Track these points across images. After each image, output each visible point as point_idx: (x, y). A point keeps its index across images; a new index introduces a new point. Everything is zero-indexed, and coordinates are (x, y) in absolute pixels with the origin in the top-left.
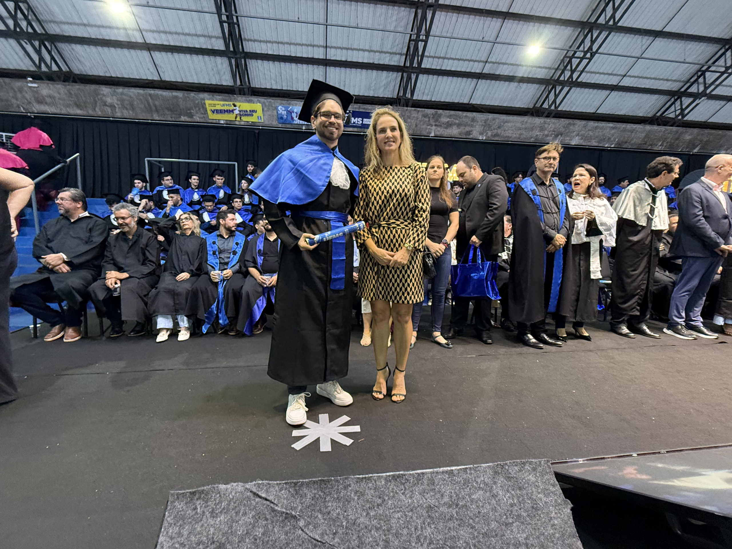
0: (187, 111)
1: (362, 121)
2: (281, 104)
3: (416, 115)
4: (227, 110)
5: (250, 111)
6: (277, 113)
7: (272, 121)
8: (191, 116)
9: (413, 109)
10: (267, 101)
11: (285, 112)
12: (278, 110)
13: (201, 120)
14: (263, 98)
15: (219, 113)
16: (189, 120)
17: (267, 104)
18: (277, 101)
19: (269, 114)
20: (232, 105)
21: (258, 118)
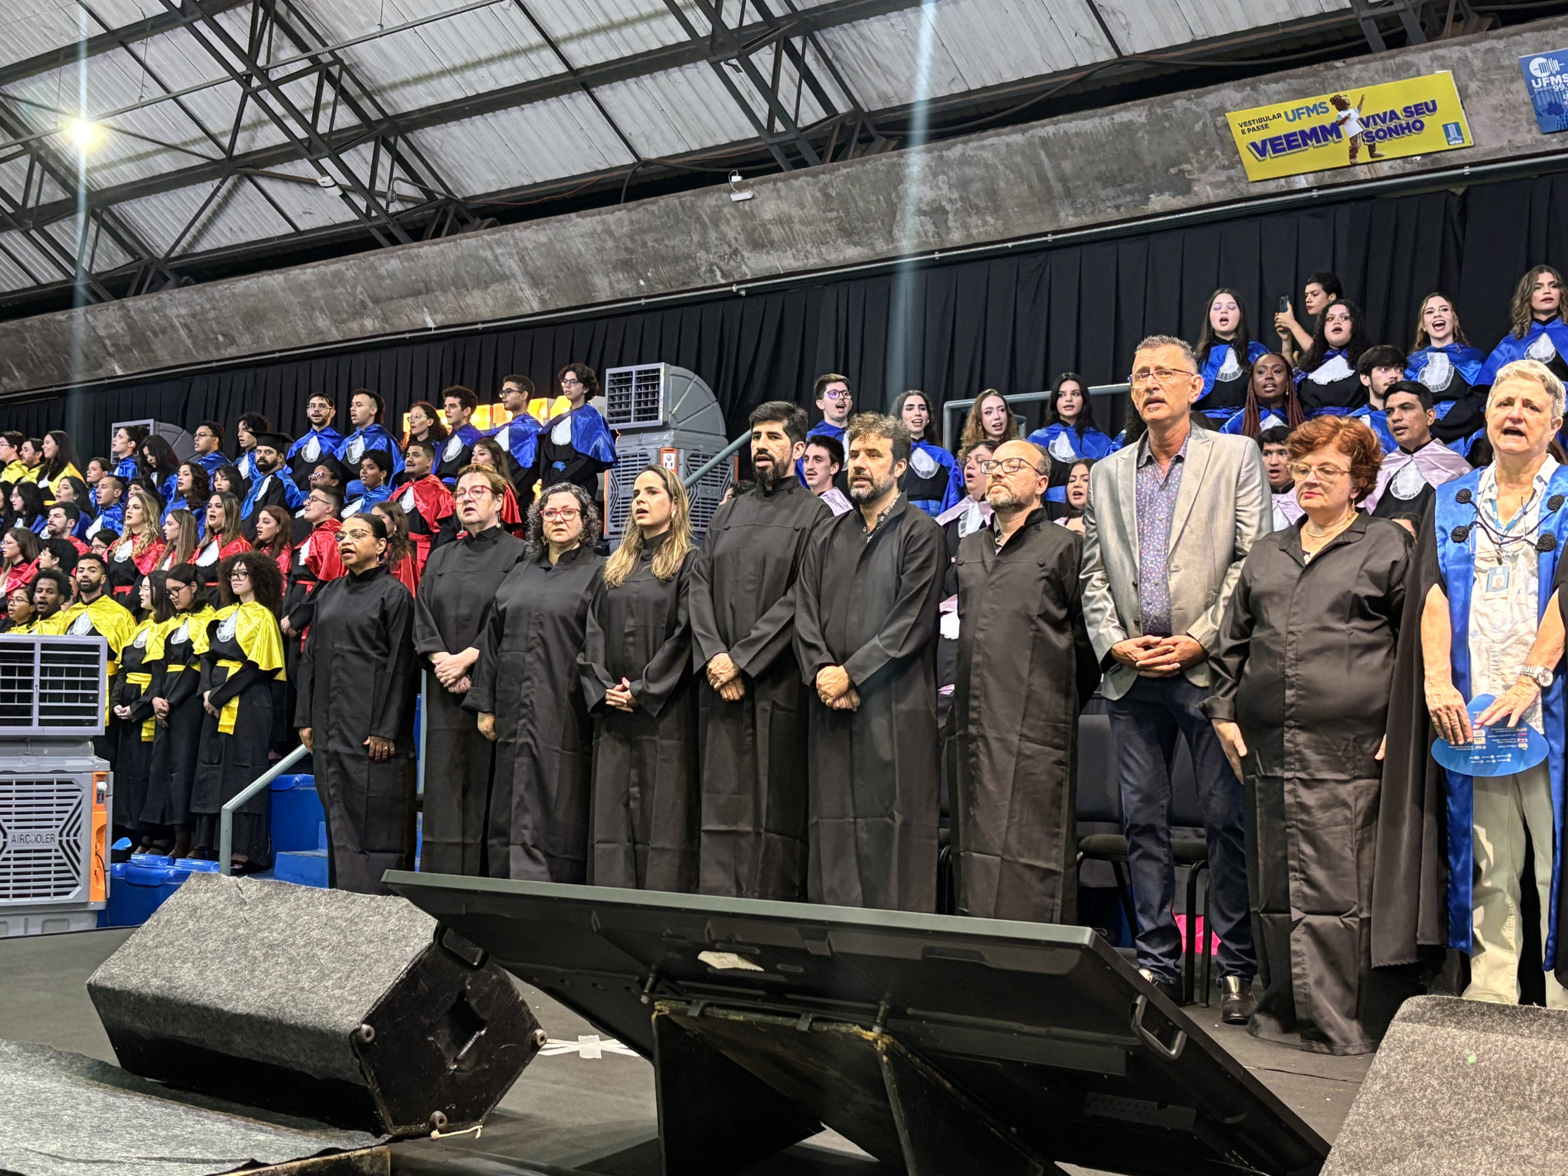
0: (1167, 170)
2: (1539, 48)
4: (1314, 130)
5: (1406, 109)
6: (1530, 89)
7: (1517, 130)
8: (1184, 186)
10: (1475, 52)
12: (1529, 76)
13: (1223, 194)
14: (1456, 44)
15: (1283, 150)
16: (1179, 202)
17: (1477, 64)
18: (1517, 38)
19: (1494, 101)
20: (1329, 105)
21: (1448, 135)
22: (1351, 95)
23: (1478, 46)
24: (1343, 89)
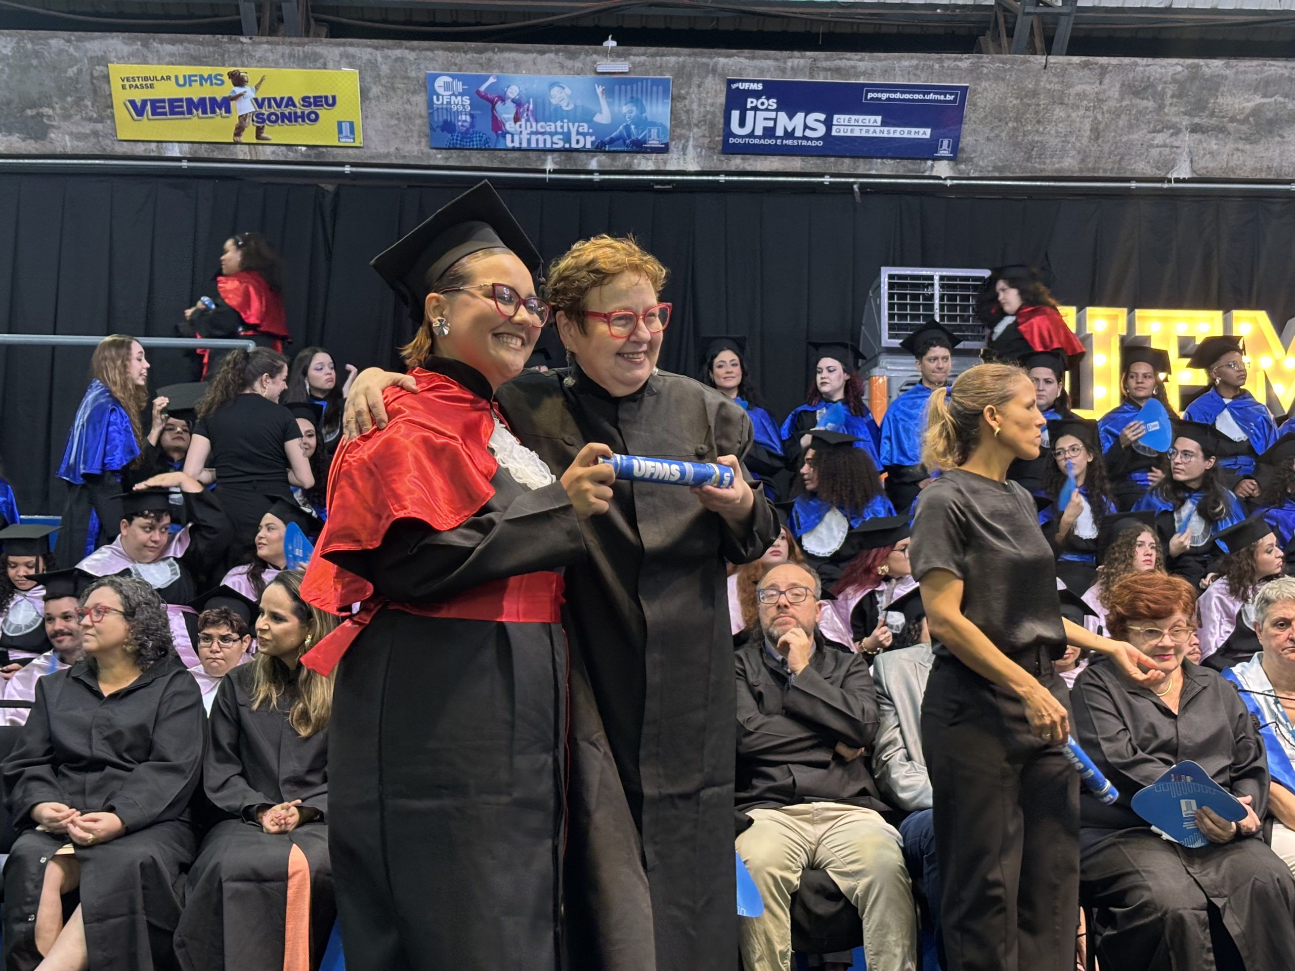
0: (23, 110)
1: (828, 124)
2: (446, 68)
3: (1091, 89)
4: (202, 101)
5: (304, 99)
6: (430, 104)
7: (407, 140)
8: (39, 131)
9: (1076, 59)
10: (386, 57)
11: (467, 100)
12: (432, 92)
13: (82, 147)
14: (369, 46)
15: (165, 114)
16: (31, 147)
17: (385, 69)
18: (429, 54)
19: (392, 109)
20: (226, 78)
21: (340, 131)
22: (251, 73)
23: (389, 52)
24: (243, 66)
